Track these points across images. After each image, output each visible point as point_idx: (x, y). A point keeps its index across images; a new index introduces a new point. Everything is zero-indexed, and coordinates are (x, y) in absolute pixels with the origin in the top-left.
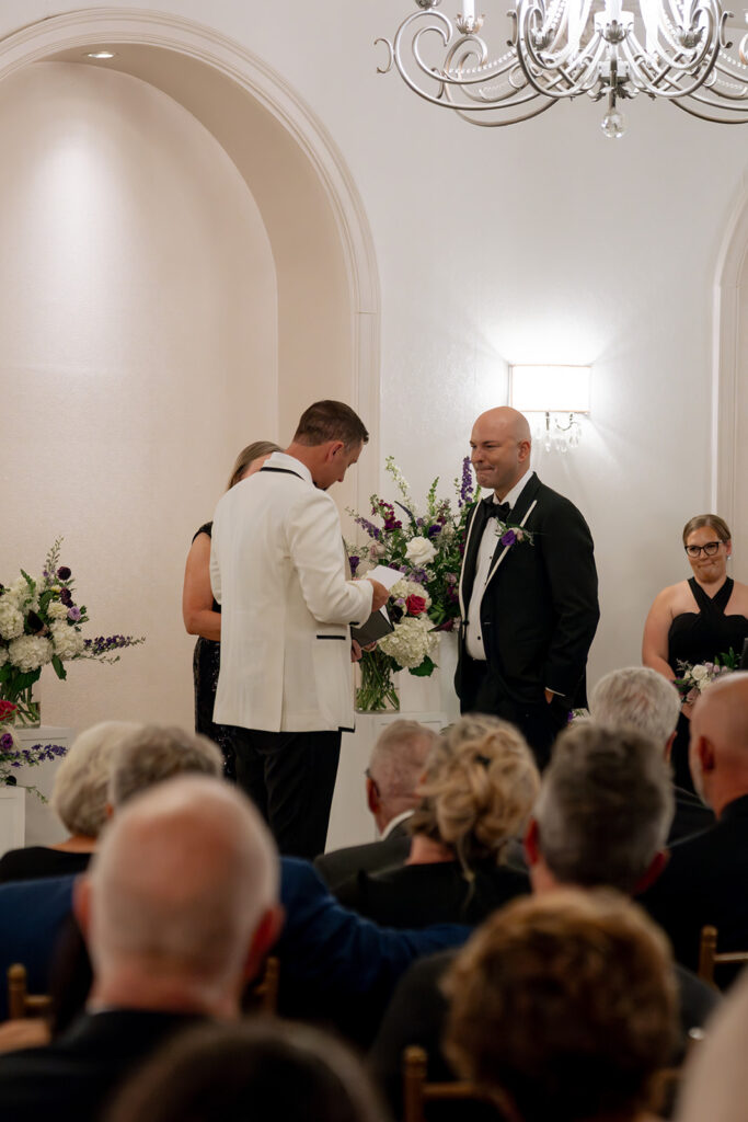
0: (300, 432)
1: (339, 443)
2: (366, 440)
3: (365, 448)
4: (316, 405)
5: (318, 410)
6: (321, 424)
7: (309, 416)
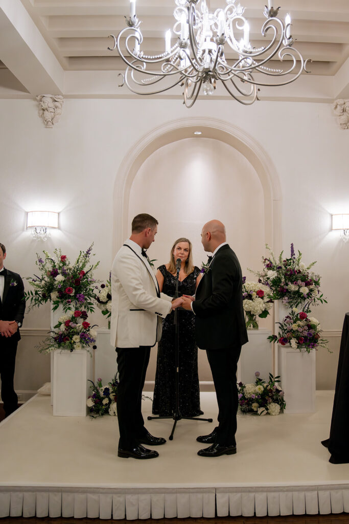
0: (133, 230)
1: (149, 229)
2: (157, 223)
3: (158, 226)
4: (135, 218)
5: (137, 219)
6: (139, 224)
7: (134, 222)
